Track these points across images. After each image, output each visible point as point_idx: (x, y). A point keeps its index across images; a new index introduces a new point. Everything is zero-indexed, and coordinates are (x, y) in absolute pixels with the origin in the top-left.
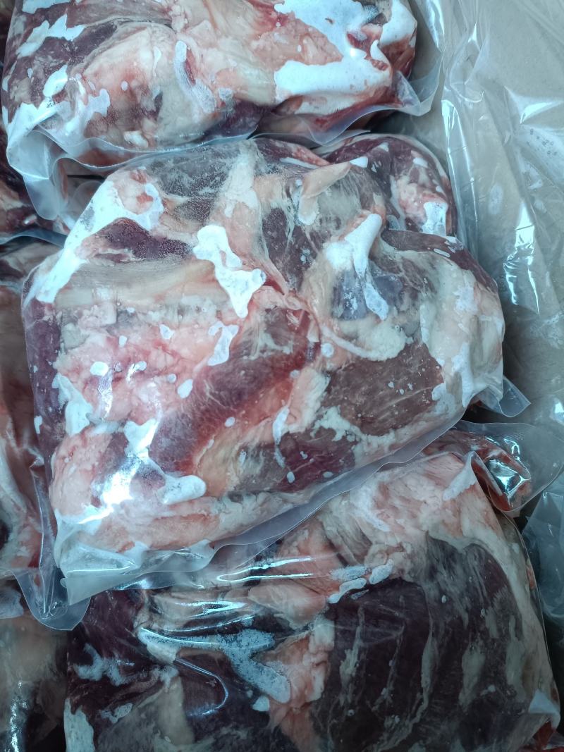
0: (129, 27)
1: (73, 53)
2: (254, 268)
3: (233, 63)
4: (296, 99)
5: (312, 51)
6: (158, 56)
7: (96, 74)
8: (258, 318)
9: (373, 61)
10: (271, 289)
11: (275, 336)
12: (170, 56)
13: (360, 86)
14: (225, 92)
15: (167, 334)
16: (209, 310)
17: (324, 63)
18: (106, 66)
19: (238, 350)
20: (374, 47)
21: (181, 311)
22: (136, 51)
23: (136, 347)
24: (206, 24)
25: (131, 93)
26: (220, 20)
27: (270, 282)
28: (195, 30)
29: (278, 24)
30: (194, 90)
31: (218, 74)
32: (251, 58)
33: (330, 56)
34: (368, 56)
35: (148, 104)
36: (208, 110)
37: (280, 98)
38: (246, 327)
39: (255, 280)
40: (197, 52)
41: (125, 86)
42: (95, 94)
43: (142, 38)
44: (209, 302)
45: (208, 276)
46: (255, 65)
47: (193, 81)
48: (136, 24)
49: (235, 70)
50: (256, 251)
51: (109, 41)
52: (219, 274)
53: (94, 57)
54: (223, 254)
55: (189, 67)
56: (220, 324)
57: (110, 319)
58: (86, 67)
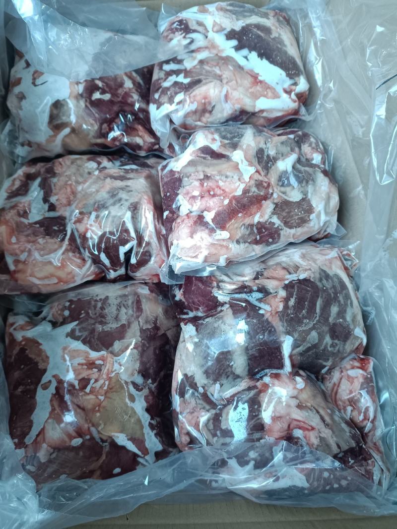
0: (207, 81)
1: (186, 88)
2: (252, 166)
3: (242, 96)
4: (262, 111)
5: (270, 94)
6: (217, 91)
7: (194, 96)
8: (253, 182)
9: (292, 99)
10: (257, 173)
11: (258, 188)
12: (221, 92)
13: (286, 108)
14: (238, 107)
15: (221, 183)
16: (236, 177)
17: (274, 98)
18: (198, 93)
19: (246, 191)
20: (293, 94)
21: (227, 177)
22: (209, 89)
23: (210, 187)
24: (234, 82)
25: (205, 104)
26: (239, 81)
27: (257, 171)
28: (230, 84)
29: (259, 84)
30: (227, 105)
31: (236, 100)
32: (248, 95)
33: (276, 96)
34: (290, 97)
35: (209, 108)
36: (230, 112)
37: (257, 110)
38: (248, 185)
39: (252, 170)
40: (230, 92)
41: (203, 101)
42: (192, 103)
43: (212, 85)
44: (236, 175)
45: (236, 167)
46: (249, 98)
47: (227, 102)
48: (210, 80)
49: (242, 99)
50: (253, 161)
51: (200, 85)
52: (240, 166)
53: (194, 90)
54: (242, 160)
55: (227, 97)
56: (239, 183)
57: (202, 177)
58: (191, 93)
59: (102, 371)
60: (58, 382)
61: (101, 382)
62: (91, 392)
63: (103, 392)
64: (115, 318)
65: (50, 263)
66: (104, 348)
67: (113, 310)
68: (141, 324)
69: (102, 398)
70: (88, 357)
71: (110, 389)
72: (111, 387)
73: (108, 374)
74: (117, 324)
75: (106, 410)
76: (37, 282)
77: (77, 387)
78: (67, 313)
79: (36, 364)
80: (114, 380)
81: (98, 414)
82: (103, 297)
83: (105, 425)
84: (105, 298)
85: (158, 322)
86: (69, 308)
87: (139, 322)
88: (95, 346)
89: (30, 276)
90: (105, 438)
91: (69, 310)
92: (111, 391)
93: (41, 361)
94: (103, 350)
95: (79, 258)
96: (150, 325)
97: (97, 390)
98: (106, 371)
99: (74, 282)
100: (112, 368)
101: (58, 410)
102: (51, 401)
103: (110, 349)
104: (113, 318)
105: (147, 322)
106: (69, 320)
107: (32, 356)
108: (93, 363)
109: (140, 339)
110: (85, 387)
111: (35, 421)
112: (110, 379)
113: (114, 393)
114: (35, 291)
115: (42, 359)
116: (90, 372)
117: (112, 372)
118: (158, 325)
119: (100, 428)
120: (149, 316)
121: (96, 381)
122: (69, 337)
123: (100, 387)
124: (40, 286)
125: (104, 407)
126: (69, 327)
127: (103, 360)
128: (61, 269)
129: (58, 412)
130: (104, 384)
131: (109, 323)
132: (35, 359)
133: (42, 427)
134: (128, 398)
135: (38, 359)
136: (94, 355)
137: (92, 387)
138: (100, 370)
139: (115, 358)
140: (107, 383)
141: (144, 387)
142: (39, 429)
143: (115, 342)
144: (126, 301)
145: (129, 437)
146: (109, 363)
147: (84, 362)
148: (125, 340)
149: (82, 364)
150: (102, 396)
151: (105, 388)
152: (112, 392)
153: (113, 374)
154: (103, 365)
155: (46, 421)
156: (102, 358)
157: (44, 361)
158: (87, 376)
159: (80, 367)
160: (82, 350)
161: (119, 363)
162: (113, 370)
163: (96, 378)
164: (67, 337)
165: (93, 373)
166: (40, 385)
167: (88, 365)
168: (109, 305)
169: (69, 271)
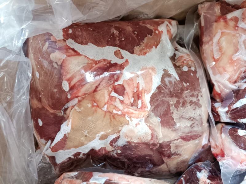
59: (131, 107)
60: (121, 65)
61: (120, 106)
62: (111, 98)
63: (110, 110)
64: (182, 116)
65: (236, 50)
66: (153, 107)
67: (190, 113)
68: (176, 142)
69: (105, 109)
70: (145, 93)
71: (114, 116)
72: (116, 116)
73: (128, 113)
74: (176, 119)
75: (93, 113)
76: (215, 40)
77: (116, 84)
78: (185, 69)
79: (139, 44)
80: (122, 119)
81: (90, 105)
82: (201, 102)
83: (80, 112)
84: (200, 105)
85: (175, 156)
86: (190, 71)
87: (177, 139)
88: (156, 99)
89: (222, 33)
90: (68, 112)
91: (188, 71)
92: (112, 117)
93: (141, 48)
94: (151, 106)
95: (238, 77)
96: (174, 150)
97: (113, 103)
98: (131, 111)
99: (215, 74)
100: (134, 117)
101: (96, 66)
102: (104, 60)
103: (152, 114)
104: (182, 114)
105: (177, 147)
106: (179, 72)
107: (146, 40)
108: (139, 98)
109: (161, 142)
110: (116, 91)
111: (87, 46)
112: (123, 115)
113: (109, 120)
114: (205, 39)
115: (143, 49)
116: (131, 95)
117: (130, 117)
118: (173, 157)
119: (76, 107)
120: (183, 148)
121: (122, 102)
122: (163, 72)
123: (115, 106)
124: (210, 43)
125: (96, 111)
126: (173, 72)
127: (141, 108)
128: (230, 61)
129: (93, 66)
130: (119, 110)
131: (178, 111)
132: (143, 43)
133: (81, 53)
134: (104, 134)
135: (143, 45)
136: (147, 98)
137: (116, 98)
138: (132, 105)
139: (144, 119)
140: (120, 113)
141: (114, 147)
142: (79, 51)
143: (159, 118)
144: (197, 125)
145: (67, 135)
146: (139, 114)
147: (141, 89)
148: (161, 127)
149: (138, 87)
150: (107, 109)
151: (115, 111)
152: (110, 118)
153: (127, 118)
154: (137, 108)
155: (86, 56)
156: (143, 106)
157: (141, 51)
158: (127, 93)
159: (136, 85)
160: (151, 86)
161: (139, 124)
162: (132, 118)
163: (124, 102)
164: (164, 70)
165: (129, 99)
166: (119, 49)
167: (138, 93)
168: (194, 109)
169: (227, 69)
